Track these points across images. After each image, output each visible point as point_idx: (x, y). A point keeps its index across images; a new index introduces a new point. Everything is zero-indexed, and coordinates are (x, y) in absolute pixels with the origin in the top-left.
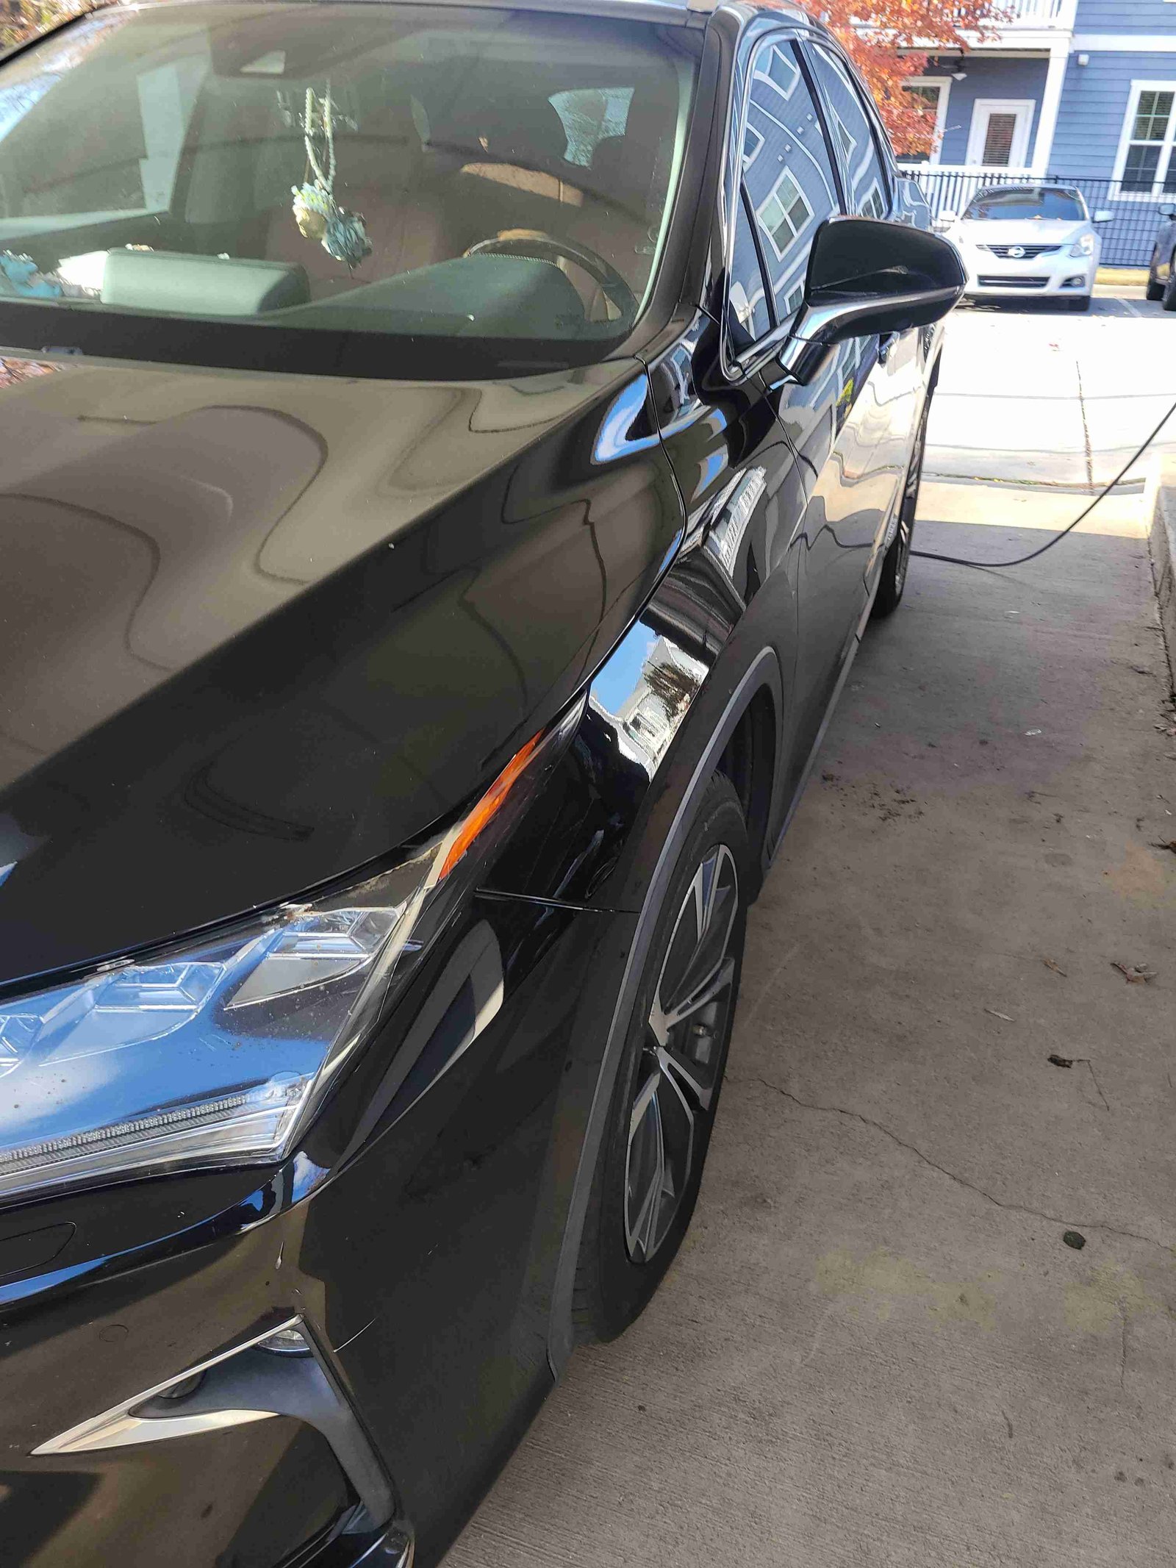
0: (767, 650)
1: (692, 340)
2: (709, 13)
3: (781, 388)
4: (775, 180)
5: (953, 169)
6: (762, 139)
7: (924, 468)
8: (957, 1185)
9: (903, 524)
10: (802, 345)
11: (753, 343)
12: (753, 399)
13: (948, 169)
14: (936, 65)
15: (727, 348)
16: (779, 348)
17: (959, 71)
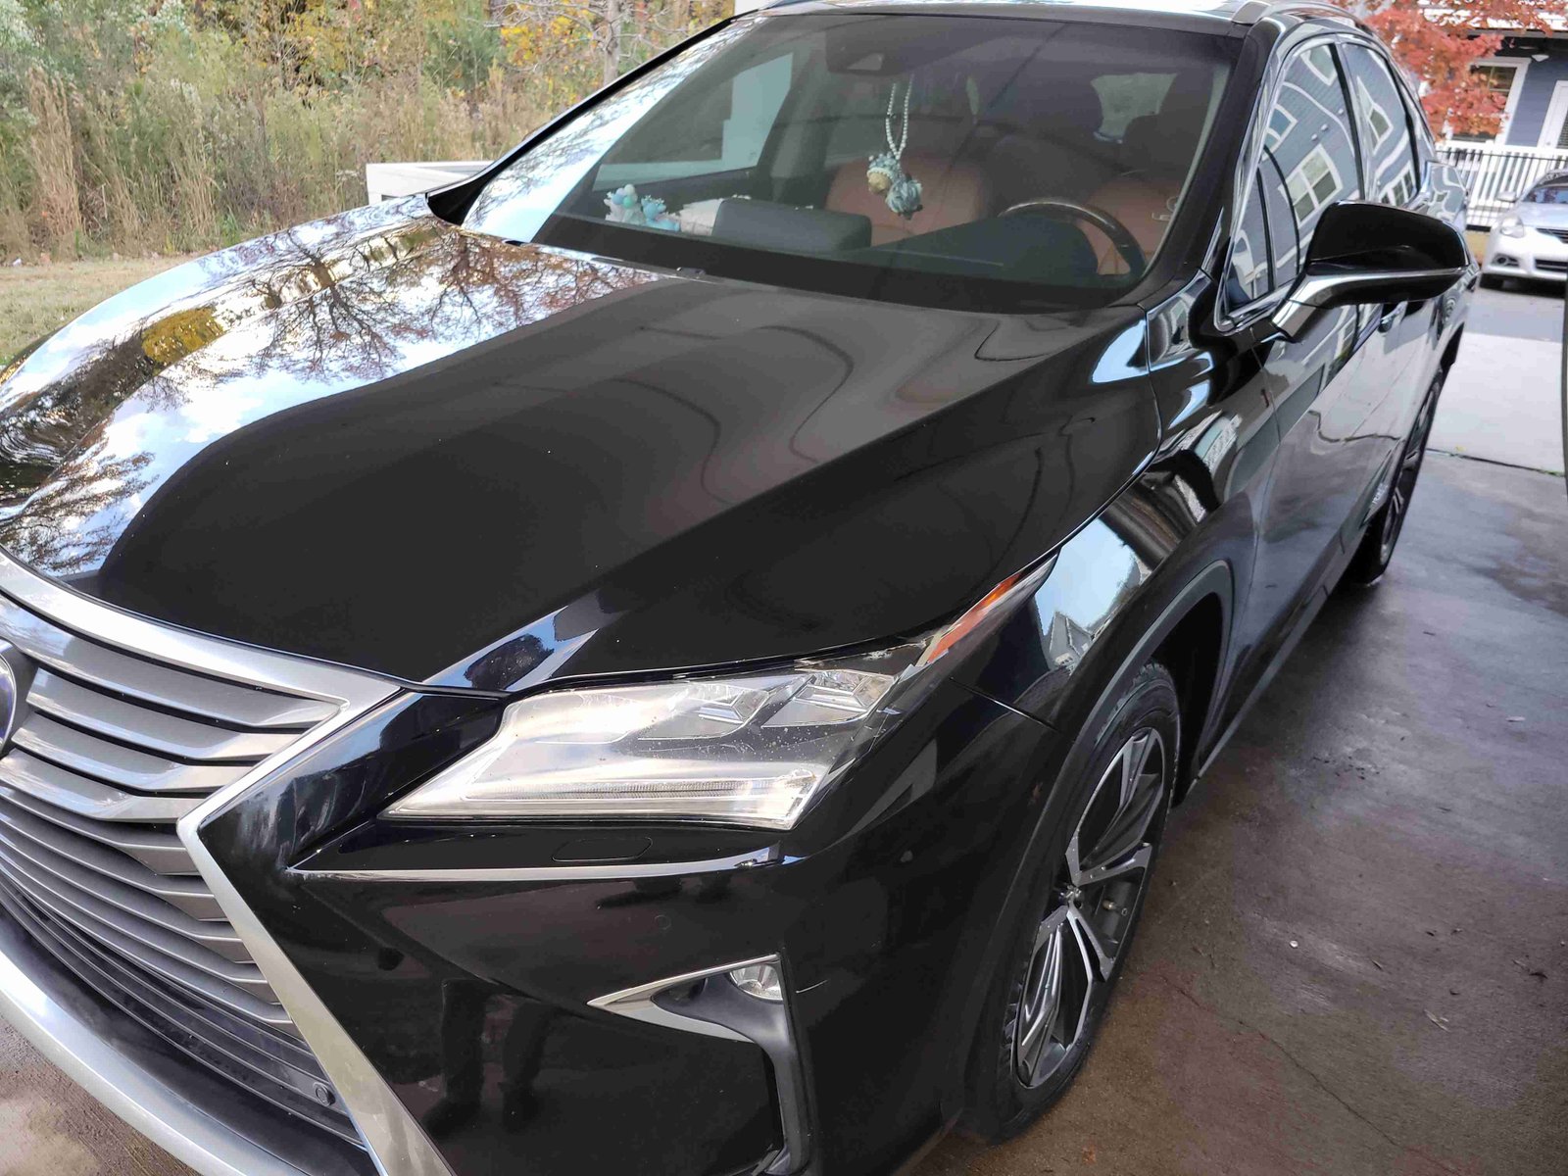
0: (1222, 563)
1: (1192, 295)
2: (1251, 25)
3: (1271, 343)
4: (1305, 156)
5: (1522, 150)
6: (1293, 121)
7: (1431, 442)
8: (1351, 1117)
9: (1397, 490)
10: (1296, 306)
11: (1249, 302)
12: (1242, 348)
13: (1514, 149)
14: (1514, 46)
15: (1223, 306)
16: (1273, 309)
17: (1541, 51)
